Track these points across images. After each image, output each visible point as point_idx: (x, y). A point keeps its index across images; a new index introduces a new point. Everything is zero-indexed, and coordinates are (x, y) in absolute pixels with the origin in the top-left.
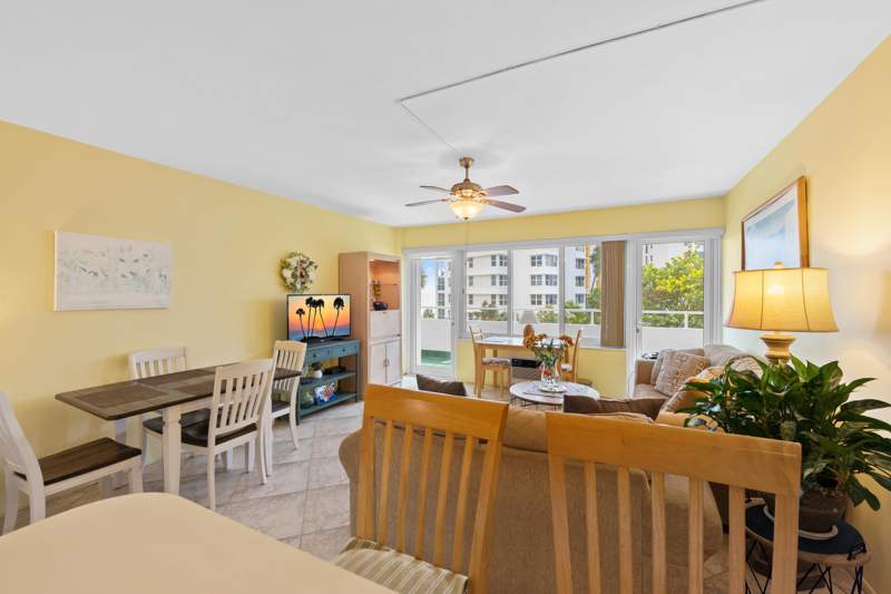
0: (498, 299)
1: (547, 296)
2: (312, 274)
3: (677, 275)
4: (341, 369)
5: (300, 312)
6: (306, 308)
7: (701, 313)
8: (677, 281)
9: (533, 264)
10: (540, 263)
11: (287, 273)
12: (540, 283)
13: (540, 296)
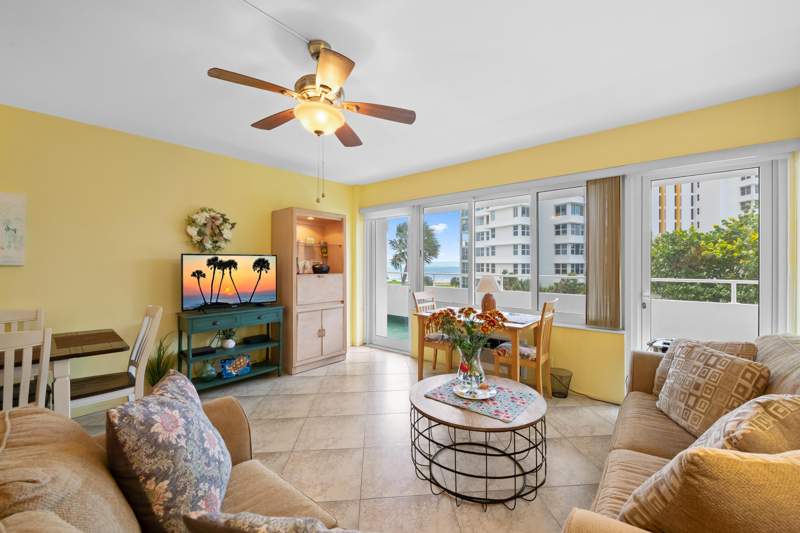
0: (520, 269)
1: (573, 265)
2: (227, 233)
3: (729, 238)
4: (263, 339)
5: (198, 274)
6: (208, 271)
7: (756, 282)
8: (729, 246)
9: (558, 233)
10: (565, 232)
11: (193, 231)
12: (565, 253)
13: (564, 266)
